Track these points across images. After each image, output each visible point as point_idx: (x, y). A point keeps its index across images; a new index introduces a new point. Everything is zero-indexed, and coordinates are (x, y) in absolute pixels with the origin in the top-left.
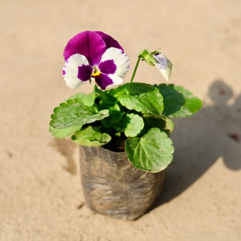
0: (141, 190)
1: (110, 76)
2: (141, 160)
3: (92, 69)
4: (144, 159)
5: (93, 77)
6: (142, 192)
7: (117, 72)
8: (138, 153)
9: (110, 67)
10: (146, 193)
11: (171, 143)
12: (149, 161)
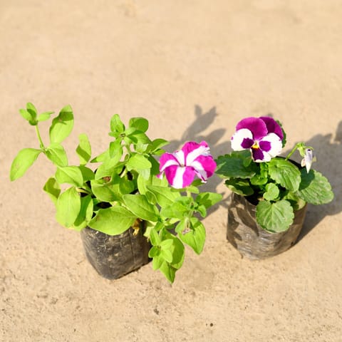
0: (265, 240)
1: (264, 153)
2: (265, 220)
3: (253, 143)
4: (268, 220)
5: (252, 148)
6: (265, 242)
7: (270, 152)
8: (266, 213)
9: (266, 146)
10: (268, 244)
11: (293, 217)
12: (271, 223)
